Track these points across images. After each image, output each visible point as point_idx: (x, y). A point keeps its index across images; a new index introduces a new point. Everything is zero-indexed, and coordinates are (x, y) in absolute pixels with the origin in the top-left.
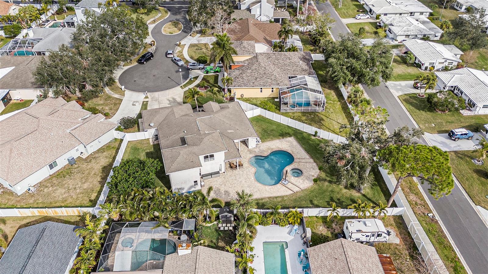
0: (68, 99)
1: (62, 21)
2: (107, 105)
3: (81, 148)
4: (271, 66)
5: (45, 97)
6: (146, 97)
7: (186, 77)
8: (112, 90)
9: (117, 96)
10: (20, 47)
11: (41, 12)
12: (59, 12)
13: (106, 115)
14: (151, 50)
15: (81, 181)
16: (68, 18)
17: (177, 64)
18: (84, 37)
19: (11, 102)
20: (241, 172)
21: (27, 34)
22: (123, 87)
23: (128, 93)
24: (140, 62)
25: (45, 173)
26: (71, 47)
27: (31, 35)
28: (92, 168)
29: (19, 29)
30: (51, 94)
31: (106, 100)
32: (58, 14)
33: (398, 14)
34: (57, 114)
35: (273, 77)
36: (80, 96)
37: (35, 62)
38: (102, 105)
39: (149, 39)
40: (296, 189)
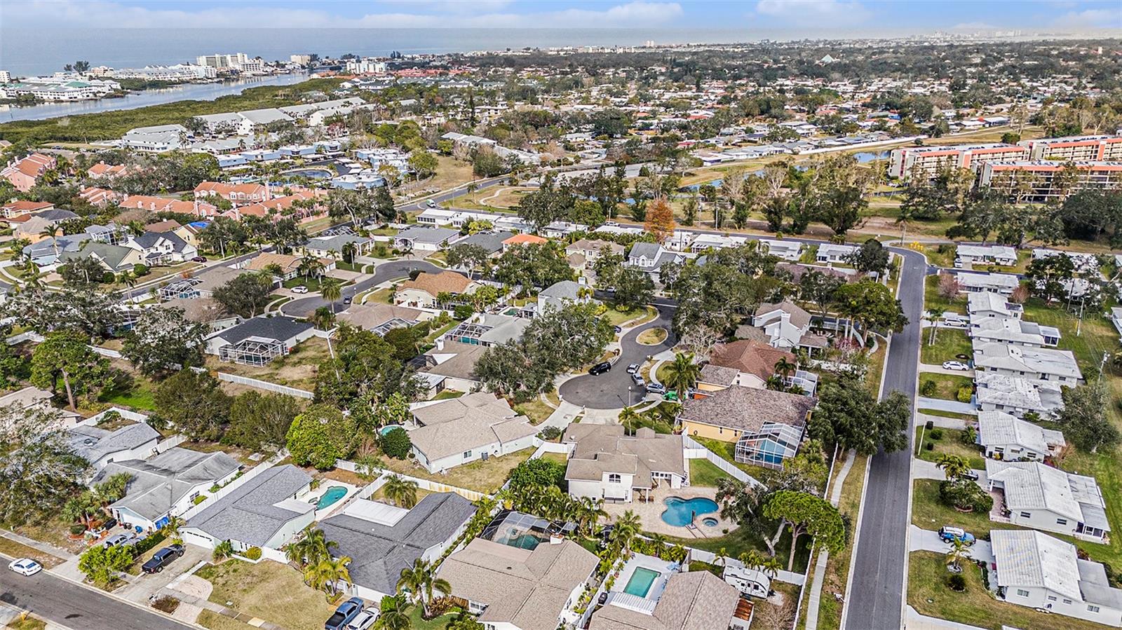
0: (499, 395)
1: (520, 308)
2: (537, 412)
3: (497, 446)
4: (745, 404)
5: (478, 391)
6: (583, 413)
7: (638, 399)
8: (548, 397)
9: (551, 405)
10: (467, 333)
11: (500, 293)
12: (520, 297)
13: (532, 422)
14: (611, 361)
15: (488, 476)
16: (527, 307)
17: (635, 382)
18: (535, 333)
19: (444, 390)
20: (648, 507)
21: (478, 319)
22: (560, 397)
23: (564, 404)
24: (592, 372)
25: (458, 460)
26: (518, 343)
27: (482, 321)
28: (501, 467)
29: (471, 311)
30: (485, 389)
31: (538, 406)
32: (518, 298)
33: (1018, 371)
34: (485, 407)
35: (739, 418)
36: (512, 397)
37: (478, 353)
38: (532, 411)
39: (612, 347)
40: (700, 535)
